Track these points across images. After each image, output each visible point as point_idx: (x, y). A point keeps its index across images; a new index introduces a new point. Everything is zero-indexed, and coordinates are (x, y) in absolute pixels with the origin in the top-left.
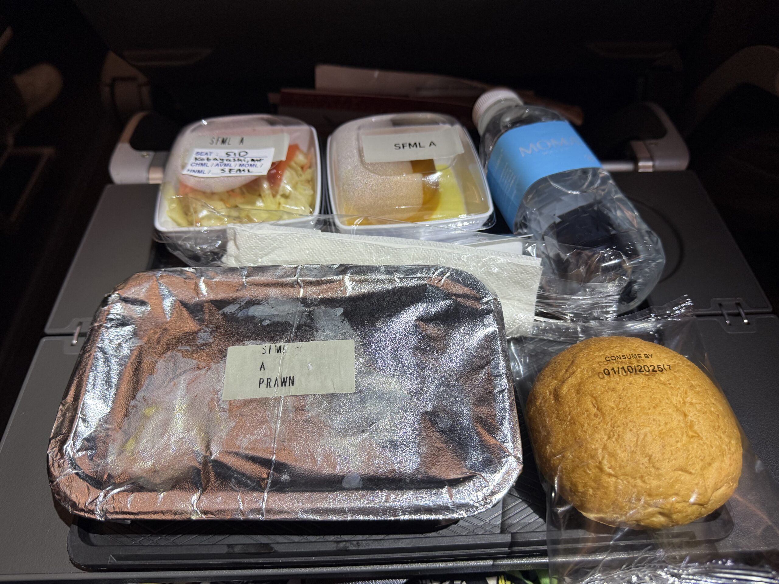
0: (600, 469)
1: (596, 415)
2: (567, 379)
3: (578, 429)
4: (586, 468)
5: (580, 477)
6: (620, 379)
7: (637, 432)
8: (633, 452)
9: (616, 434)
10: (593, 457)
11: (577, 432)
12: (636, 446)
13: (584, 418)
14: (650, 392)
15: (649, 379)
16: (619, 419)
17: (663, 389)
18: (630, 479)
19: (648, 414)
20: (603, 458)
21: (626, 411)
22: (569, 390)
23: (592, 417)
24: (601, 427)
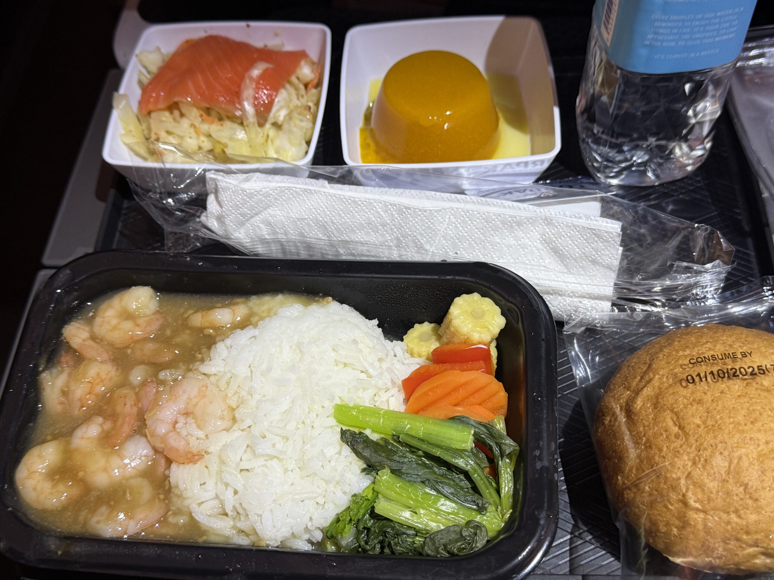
0: (685, 503)
1: (677, 436)
2: (642, 389)
3: (656, 454)
4: (666, 502)
5: (660, 515)
6: (709, 387)
7: (729, 455)
8: (724, 480)
9: (702, 459)
10: (674, 488)
11: (654, 459)
12: (728, 472)
13: (662, 441)
14: (748, 402)
15: (747, 384)
16: (705, 440)
17: (765, 397)
18: (722, 514)
19: (743, 431)
20: (687, 489)
21: (716, 428)
22: (644, 404)
23: (673, 438)
24: (684, 451)
